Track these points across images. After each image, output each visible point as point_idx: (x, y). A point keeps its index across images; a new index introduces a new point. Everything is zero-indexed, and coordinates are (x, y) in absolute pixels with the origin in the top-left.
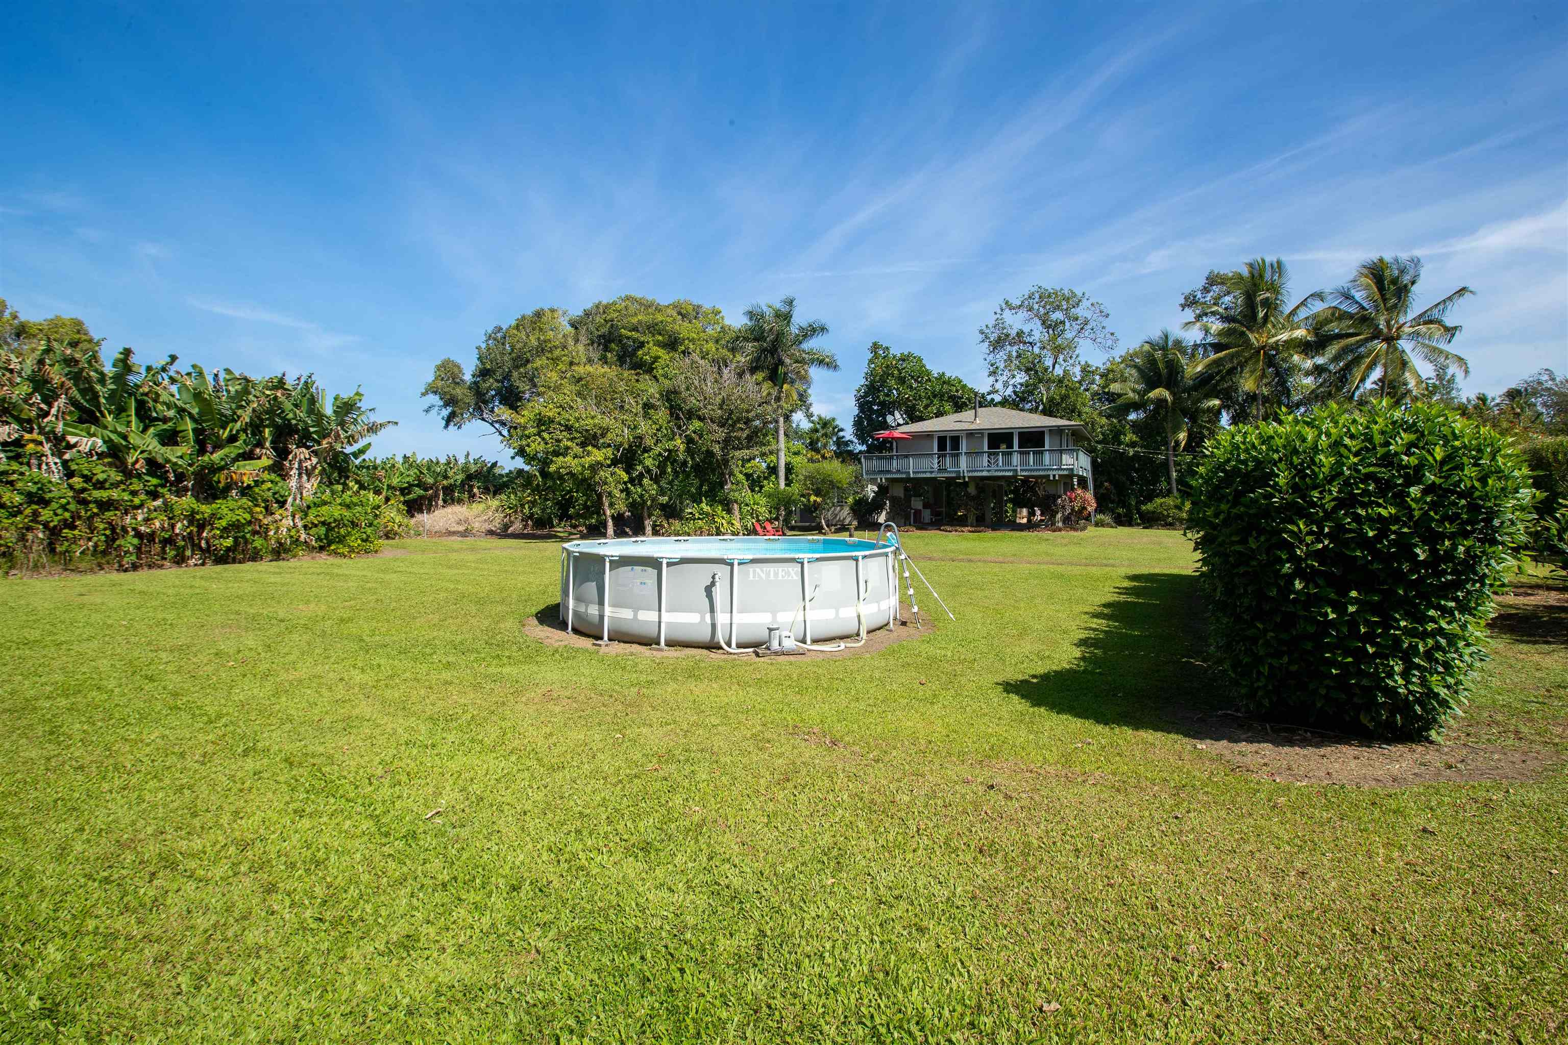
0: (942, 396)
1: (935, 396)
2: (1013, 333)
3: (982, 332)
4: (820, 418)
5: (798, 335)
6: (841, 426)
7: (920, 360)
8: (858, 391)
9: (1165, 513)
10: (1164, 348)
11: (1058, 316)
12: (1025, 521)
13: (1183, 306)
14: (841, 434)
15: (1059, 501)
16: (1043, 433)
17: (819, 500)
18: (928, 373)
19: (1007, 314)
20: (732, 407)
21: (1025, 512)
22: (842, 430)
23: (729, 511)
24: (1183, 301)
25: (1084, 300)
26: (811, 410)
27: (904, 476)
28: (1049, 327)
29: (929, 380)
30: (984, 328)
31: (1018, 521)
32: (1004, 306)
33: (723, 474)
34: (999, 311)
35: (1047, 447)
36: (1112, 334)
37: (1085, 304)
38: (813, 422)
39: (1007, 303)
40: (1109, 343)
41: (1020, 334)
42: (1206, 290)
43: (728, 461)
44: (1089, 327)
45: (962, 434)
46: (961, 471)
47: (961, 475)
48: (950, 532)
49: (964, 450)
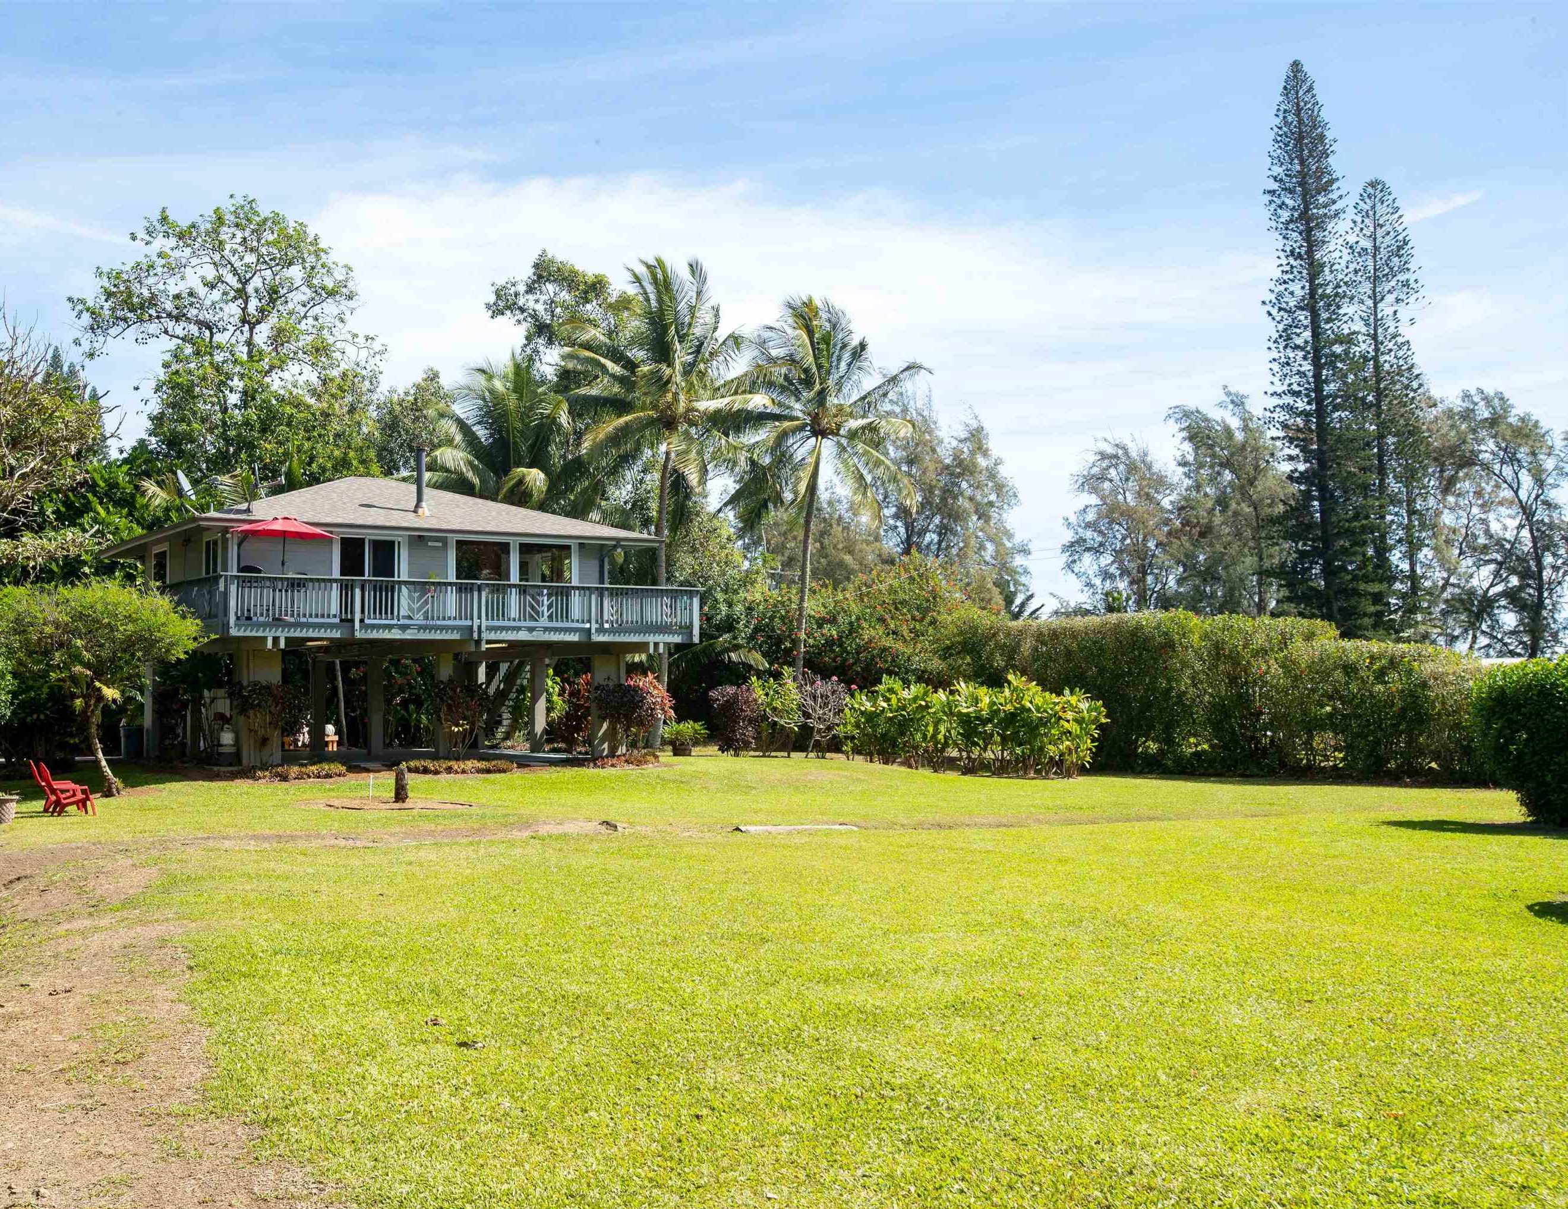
27: (336, 634)
45: (400, 538)
46: (475, 628)
47: (475, 636)
48: (436, 772)
49: (404, 577)
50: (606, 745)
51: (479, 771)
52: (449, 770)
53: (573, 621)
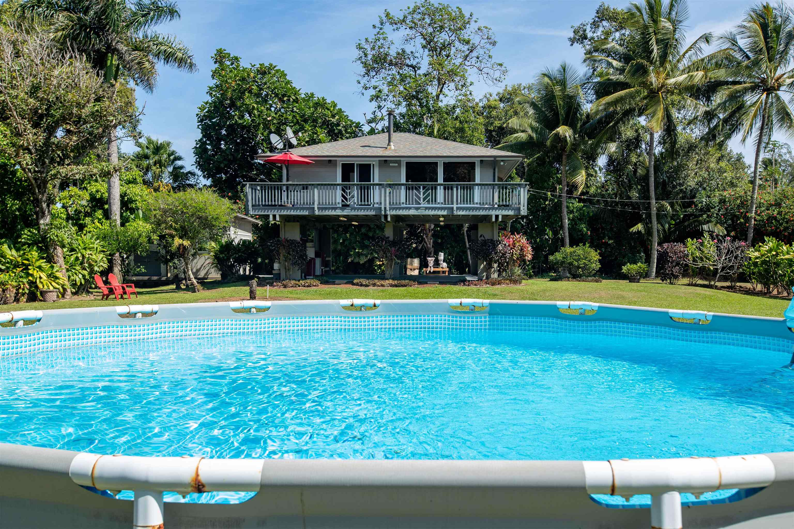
0: (315, 121)
1: (306, 121)
2: (393, 52)
3: (359, 47)
4: (150, 141)
5: (135, 14)
6: (180, 153)
7: (284, 75)
8: (202, 109)
9: (576, 263)
10: (563, 83)
11: (443, 37)
12: (416, 273)
13: (572, 41)
14: (179, 163)
15: (500, 247)
16: (472, 165)
17: (186, 243)
18: (296, 93)
19: (388, 28)
20: (52, 98)
21: (416, 262)
22: (179, 158)
23: (50, 260)
24: (572, 35)
25: (472, 23)
26: (140, 128)
27: (306, 213)
28: (433, 50)
29: (296, 101)
30: (363, 43)
31: (409, 273)
32: (385, 19)
33: (37, 202)
34: (378, 25)
35: (478, 181)
36: (501, 65)
37: (473, 27)
38: (140, 145)
39: (388, 15)
40: (497, 74)
41: (402, 54)
42: (595, 25)
43: (45, 182)
44: (474, 54)
45: (374, 162)
46: (383, 209)
47: (383, 213)
48: (366, 286)
49: (376, 181)
50: (485, 274)
51: (392, 286)
52: (374, 285)
53: (439, 203)
